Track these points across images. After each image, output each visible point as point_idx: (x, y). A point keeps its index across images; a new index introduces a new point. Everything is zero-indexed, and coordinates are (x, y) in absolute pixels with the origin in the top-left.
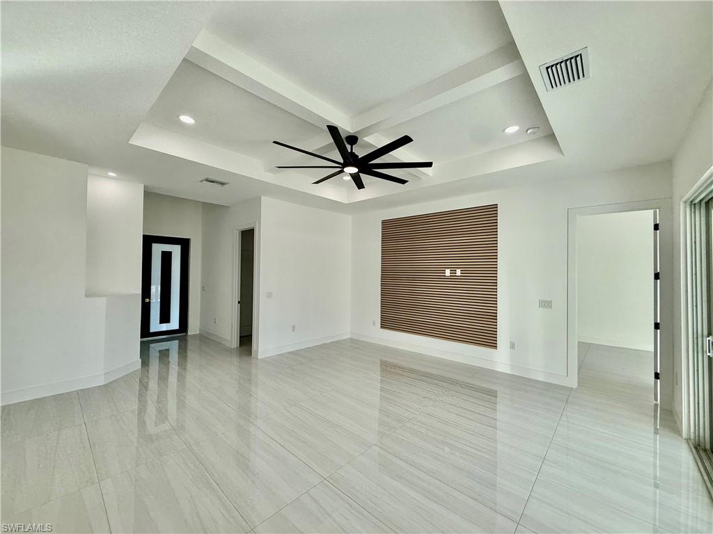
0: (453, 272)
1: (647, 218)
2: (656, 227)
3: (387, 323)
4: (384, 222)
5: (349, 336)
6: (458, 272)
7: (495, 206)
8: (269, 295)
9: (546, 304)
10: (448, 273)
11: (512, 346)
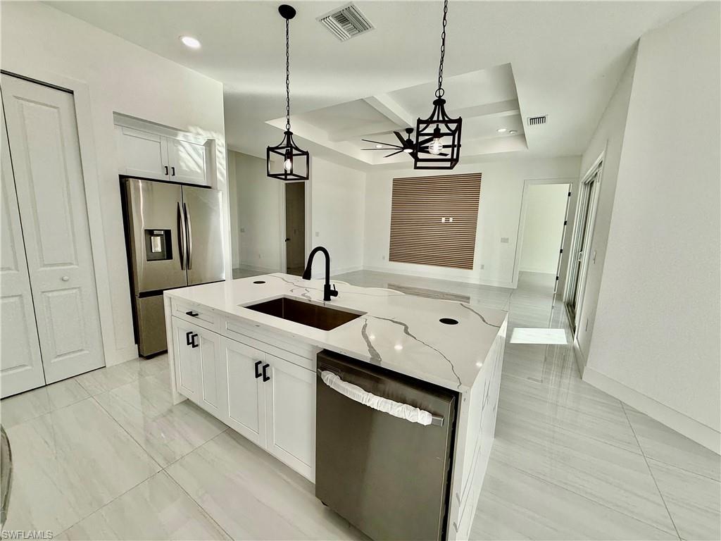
0: (447, 220)
1: (566, 188)
2: (569, 194)
3: (394, 257)
4: (395, 180)
5: (361, 268)
6: (451, 220)
7: (480, 175)
8: (317, 234)
9: (505, 240)
10: (443, 220)
11: (482, 267)
